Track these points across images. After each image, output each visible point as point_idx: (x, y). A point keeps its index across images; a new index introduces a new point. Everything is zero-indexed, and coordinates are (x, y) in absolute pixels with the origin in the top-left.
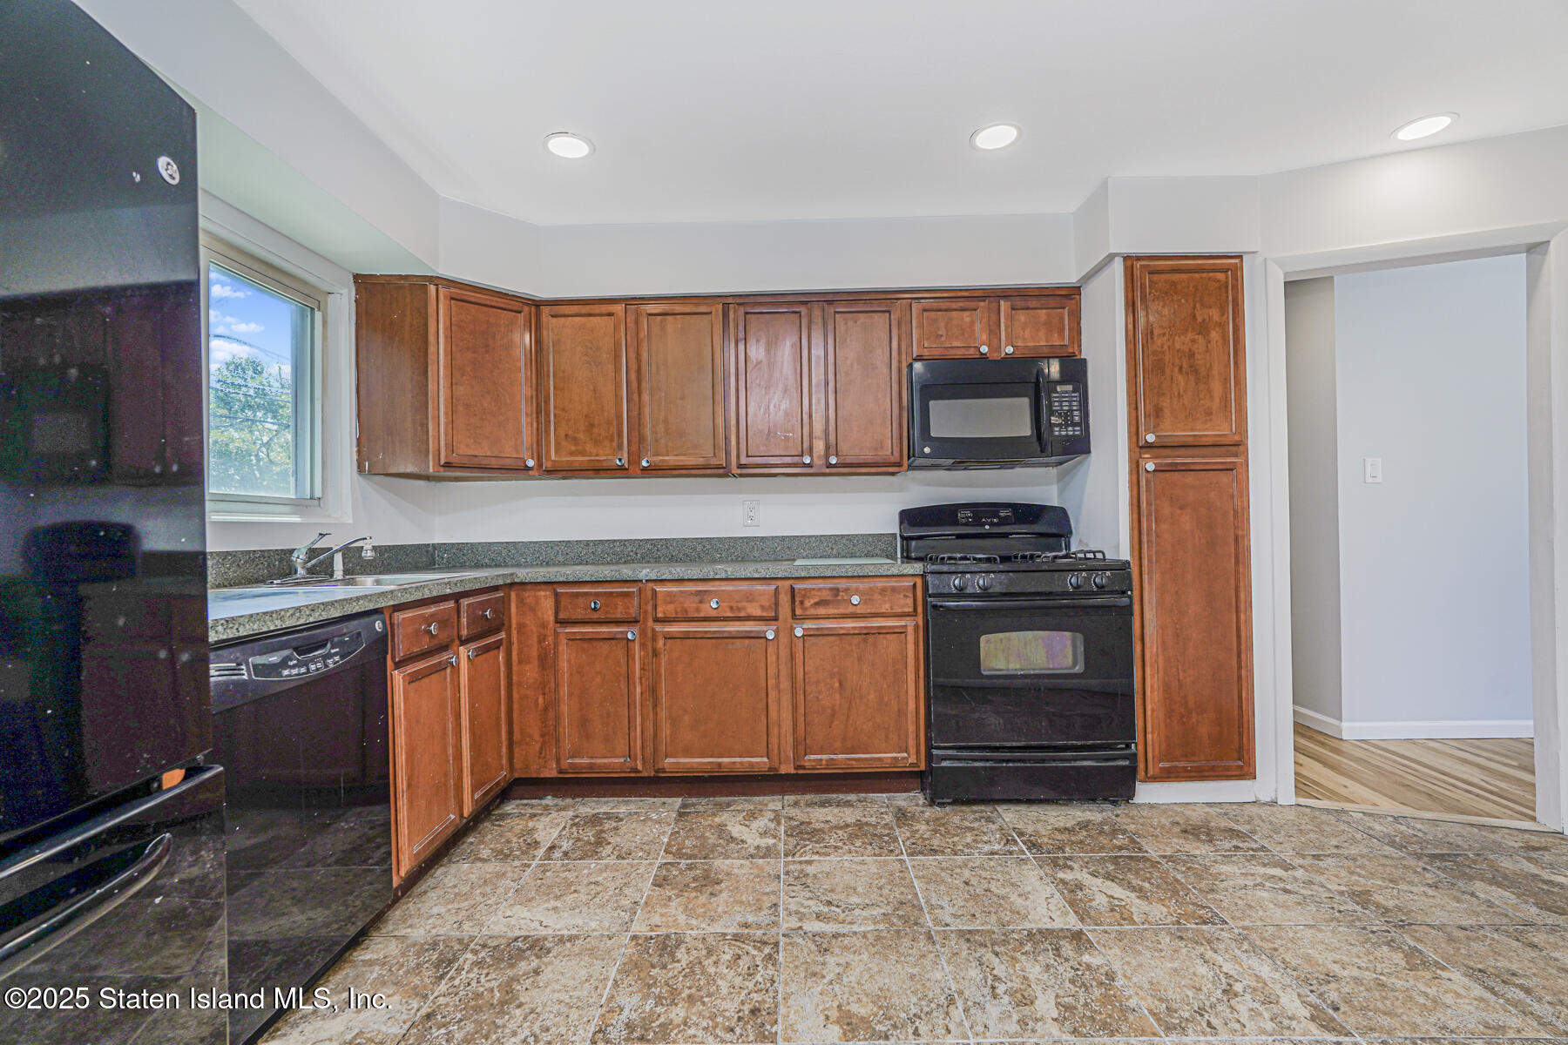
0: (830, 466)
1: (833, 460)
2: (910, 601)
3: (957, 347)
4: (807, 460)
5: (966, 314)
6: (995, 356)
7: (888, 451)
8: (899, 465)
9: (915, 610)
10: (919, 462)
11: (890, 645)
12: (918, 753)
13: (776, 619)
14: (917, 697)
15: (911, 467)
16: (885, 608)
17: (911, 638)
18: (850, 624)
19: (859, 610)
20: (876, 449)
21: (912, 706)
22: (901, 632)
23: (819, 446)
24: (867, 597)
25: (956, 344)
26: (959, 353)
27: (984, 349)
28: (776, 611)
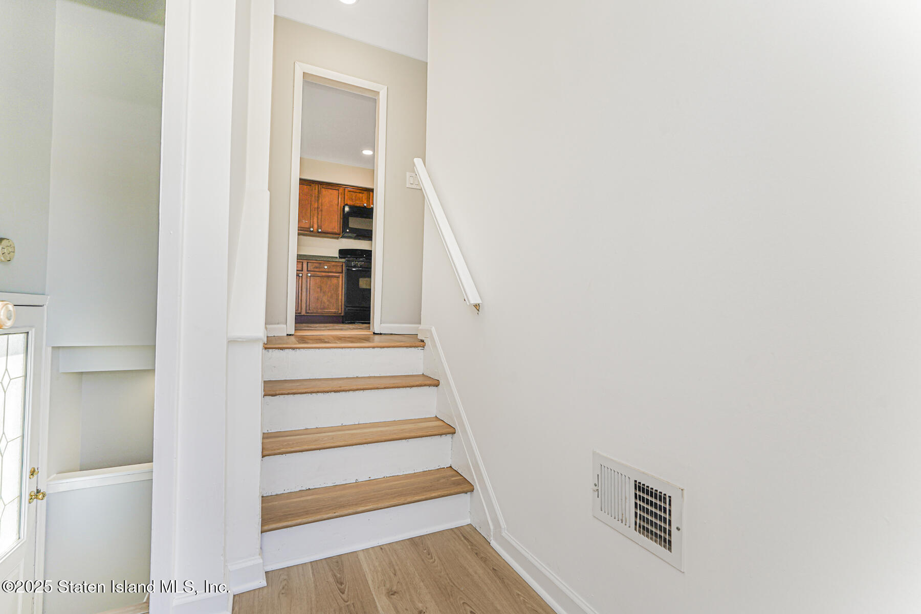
0: (319, 232)
1: (320, 230)
2: (341, 269)
3: (358, 204)
4: (312, 229)
5: (361, 194)
6: (368, 207)
7: (337, 230)
8: (339, 234)
9: (342, 271)
10: (346, 235)
11: (334, 281)
12: (342, 311)
13: (302, 271)
14: (342, 295)
15: (343, 237)
16: (334, 270)
17: (341, 279)
18: (324, 274)
19: (327, 270)
20: (332, 229)
21: (340, 297)
22: (338, 277)
23: (316, 226)
24: (329, 267)
25: (357, 202)
26: (358, 205)
27: (365, 205)
28: (302, 269)
